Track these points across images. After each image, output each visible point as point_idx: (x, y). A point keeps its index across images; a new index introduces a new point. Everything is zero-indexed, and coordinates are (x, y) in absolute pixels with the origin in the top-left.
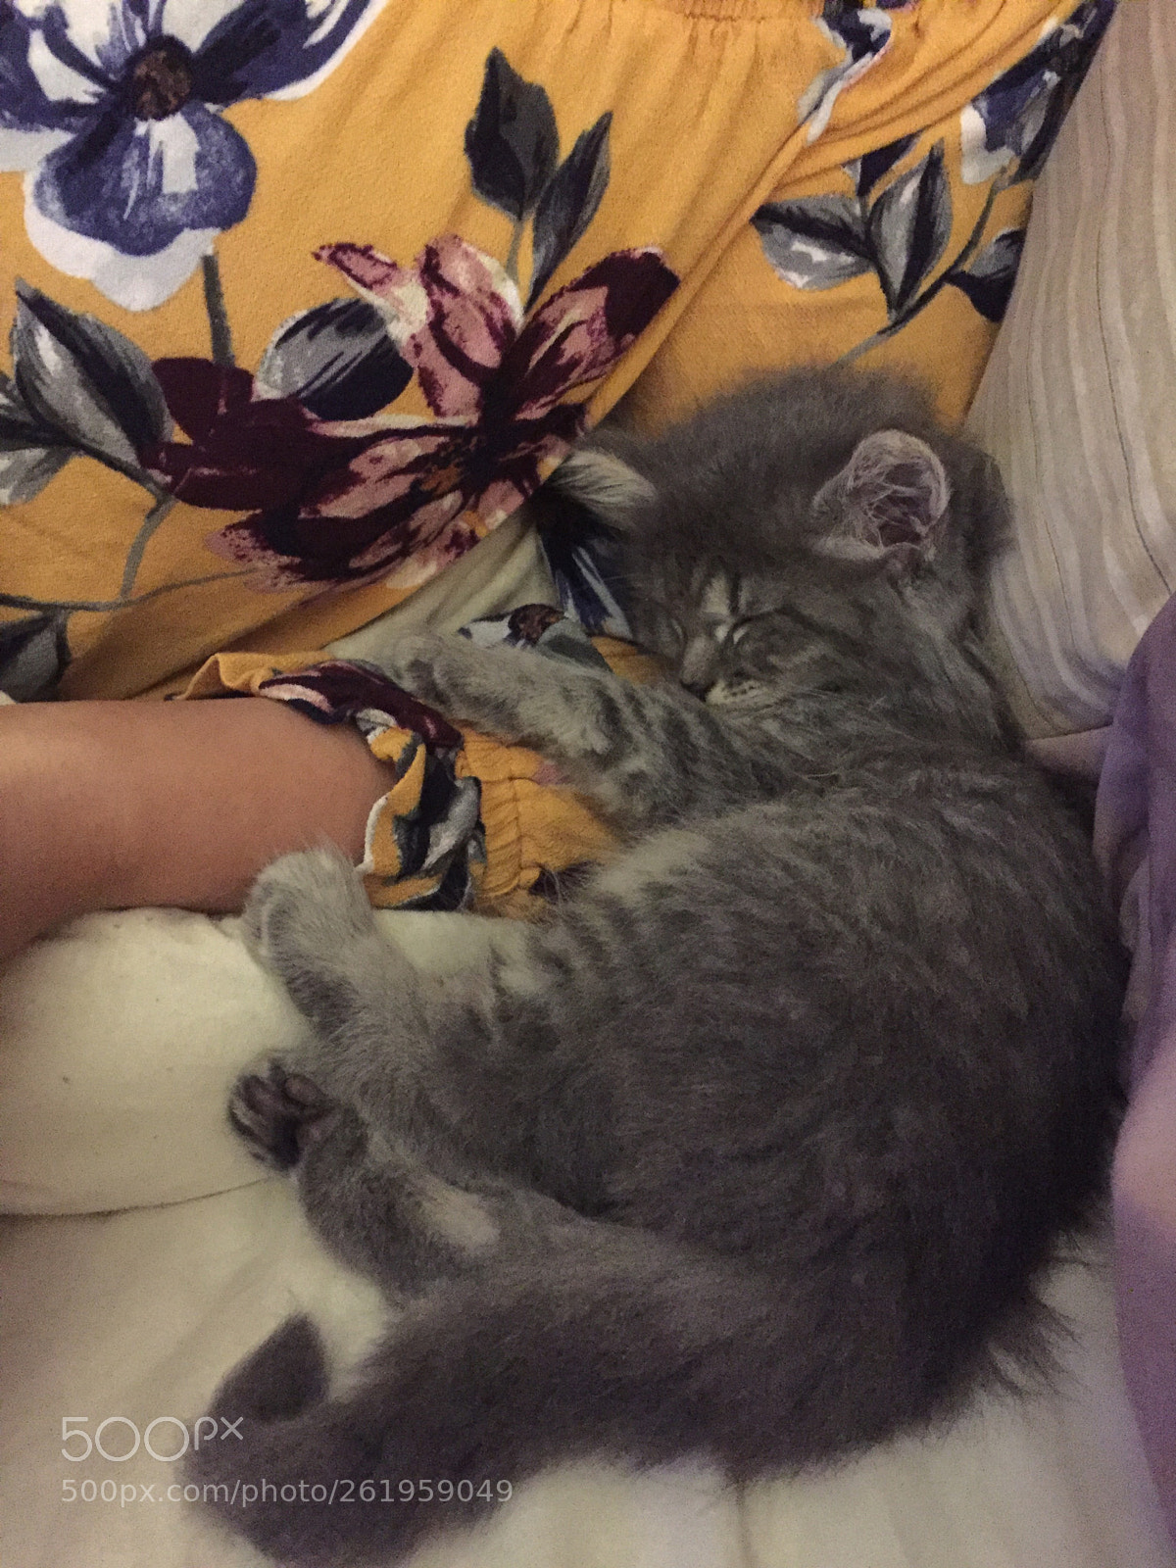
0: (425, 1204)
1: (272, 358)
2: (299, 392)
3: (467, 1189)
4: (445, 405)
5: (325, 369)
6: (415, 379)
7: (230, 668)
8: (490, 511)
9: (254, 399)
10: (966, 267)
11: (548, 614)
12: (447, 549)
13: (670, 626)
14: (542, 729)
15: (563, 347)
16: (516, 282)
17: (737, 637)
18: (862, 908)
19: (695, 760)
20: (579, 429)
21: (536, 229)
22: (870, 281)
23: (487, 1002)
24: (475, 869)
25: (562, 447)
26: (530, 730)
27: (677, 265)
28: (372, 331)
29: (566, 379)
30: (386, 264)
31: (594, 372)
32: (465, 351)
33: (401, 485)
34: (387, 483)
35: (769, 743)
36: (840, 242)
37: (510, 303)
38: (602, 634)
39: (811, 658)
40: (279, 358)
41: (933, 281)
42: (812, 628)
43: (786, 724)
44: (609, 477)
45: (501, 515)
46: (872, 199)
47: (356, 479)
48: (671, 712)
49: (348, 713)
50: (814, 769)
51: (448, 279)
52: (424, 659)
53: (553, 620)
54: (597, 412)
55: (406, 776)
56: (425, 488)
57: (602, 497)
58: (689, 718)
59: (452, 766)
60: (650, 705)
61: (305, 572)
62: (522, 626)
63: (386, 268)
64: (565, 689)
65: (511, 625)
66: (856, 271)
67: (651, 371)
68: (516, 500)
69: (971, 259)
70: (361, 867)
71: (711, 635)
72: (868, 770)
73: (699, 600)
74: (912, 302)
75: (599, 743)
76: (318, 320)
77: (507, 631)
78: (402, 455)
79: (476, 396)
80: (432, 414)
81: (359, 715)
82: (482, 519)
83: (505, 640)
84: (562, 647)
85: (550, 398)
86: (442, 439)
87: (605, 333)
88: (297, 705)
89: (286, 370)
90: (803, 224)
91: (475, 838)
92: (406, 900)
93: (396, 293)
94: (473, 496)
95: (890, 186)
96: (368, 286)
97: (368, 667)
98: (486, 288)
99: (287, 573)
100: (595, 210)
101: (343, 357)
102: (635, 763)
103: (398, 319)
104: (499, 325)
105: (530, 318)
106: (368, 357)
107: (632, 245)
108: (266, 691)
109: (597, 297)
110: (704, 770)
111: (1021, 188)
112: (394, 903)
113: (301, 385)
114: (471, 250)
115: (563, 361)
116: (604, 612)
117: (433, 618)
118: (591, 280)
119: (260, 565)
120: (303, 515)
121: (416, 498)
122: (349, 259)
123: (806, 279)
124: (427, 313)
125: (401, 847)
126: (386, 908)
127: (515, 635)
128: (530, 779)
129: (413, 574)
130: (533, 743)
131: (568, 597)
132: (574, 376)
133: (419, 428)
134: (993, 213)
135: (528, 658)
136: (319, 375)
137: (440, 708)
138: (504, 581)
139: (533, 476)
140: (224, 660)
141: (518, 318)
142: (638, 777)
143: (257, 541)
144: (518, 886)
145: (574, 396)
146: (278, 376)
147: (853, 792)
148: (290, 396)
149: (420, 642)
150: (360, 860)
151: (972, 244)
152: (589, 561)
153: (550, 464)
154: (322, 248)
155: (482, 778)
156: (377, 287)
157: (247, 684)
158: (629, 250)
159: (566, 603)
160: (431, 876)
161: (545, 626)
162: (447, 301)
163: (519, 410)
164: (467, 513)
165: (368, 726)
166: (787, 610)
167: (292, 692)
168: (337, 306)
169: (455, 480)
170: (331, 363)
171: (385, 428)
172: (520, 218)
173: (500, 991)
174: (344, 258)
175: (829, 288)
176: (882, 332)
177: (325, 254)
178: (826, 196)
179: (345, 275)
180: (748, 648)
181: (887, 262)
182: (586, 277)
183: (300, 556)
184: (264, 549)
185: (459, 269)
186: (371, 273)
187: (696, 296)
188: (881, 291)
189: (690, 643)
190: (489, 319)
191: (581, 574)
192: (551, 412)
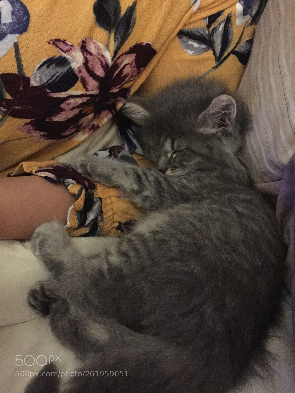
0: (87, 328)
1: (37, 73)
2: (45, 83)
3: (100, 323)
4: (89, 88)
5: (52, 77)
6: (80, 80)
7: (27, 166)
8: (103, 119)
9: (31, 86)
10: (237, 49)
11: (119, 149)
12: (90, 130)
13: (154, 153)
14: (119, 183)
15: (123, 71)
16: (109, 51)
17: (174, 156)
18: (213, 236)
19: (164, 192)
20: (128, 95)
21: (115, 36)
22: (211, 52)
23: (105, 267)
24: (100, 224)
25: (123, 100)
26: (115, 184)
27: (156, 47)
28: (66, 66)
29: (124, 80)
30: (70, 45)
31: (132, 79)
32: (94, 72)
33: (76, 111)
34: (72, 111)
35: (184, 186)
36: (202, 41)
37: (107, 58)
38: (135, 154)
39: (196, 162)
40: (38, 73)
41: (228, 53)
42: (196, 154)
43: (189, 181)
44: (136, 110)
45: (106, 120)
46: (211, 29)
47: (62, 110)
48: (156, 178)
49: (62, 180)
50: (198, 194)
51: (89, 50)
52: (84, 163)
53: (121, 150)
54: (133, 90)
55: (79, 199)
56: (83, 112)
57: (134, 116)
58: (162, 180)
59: (93, 194)
60: (150, 176)
61: (49, 137)
62: (113, 152)
63: (70, 46)
64: (126, 172)
65: (110, 152)
66: (206, 50)
67: (148, 79)
68: (110, 116)
69: (238, 47)
70: (66, 226)
71: (166, 156)
72: (213, 194)
73: (163, 146)
74: (222, 59)
75: (136, 187)
76: (50, 62)
77: (108, 154)
78: (76, 103)
79: (98, 85)
80: (85, 90)
81: (65, 181)
82: (100, 121)
83: (107, 156)
84: (125, 159)
85: (119, 86)
86: (88, 98)
87: (135, 67)
88: (46, 178)
89: (40, 77)
90: (191, 36)
91: (100, 215)
92: (80, 234)
93: (73, 54)
94: (98, 115)
95: (216, 26)
96: (65, 52)
97: (68, 165)
98: (100, 53)
99: (43, 137)
100: (132, 30)
101: (58, 73)
102: (147, 193)
103: (74, 62)
104: (104, 64)
105: (113, 62)
106: (65, 74)
107: (143, 41)
108: (37, 174)
109: (133, 57)
110: (167, 195)
111: (252, 27)
112: (77, 236)
113: (45, 82)
114: (96, 41)
115: (123, 75)
116: (135, 147)
117: (86, 150)
118: (131, 51)
119: (35, 135)
120: (47, 120)
121: (81, 115)
122: (59, 43)
123: (192, 52)
124: (83, 60)
125: (78, 219)
126: (74, 237)
127: (110, 156)
128: (116, 197)
129: (81, 137)
130: (117, 187)
131: (125, 143)
132: (126, 80)
133: (81, 95)
134: (244, 34)
135: (114, 162)
136: (50, 79)
137: (89, 178)
138: (107, 138)
139: (115, 109)
140: (25, 164)
141: (110, 62)
142: (147, 197)
143: (33, 128)
144: (113, 228)
145: (126, 86)
146: (38, 79)
147: (209, 201)
148: (42, 85)
149: (83, 158)
150: (66, 224)
151: (238, 43)
152: (131, 133)
153: (120, 105)
154: (51, 40)
155: (102, 197)
156: (67, 52)
157: (31, 171)
158: (142, 43)
159: (125, 145)
160: (87, 227)
161: (119, 152)
162: (89, 57)
163: (110, 89)
164: (96, 120)
165: (68, 184)
166: (188, 148)
167: (44, 174)
168: (55, 58)
169: (92, 110)
170: (54, 75)
171: (71, 95)
172: (110, 32)
173: (109, 263)
174: (57, 43)
175: (200, 55)
176: (214, 68)
177: (51, 42)
178: (198, 28)
179: (58, 48)
180: (177, 159)
181: (215, 47)
182: (129, 51)
183: (47, 132)
184: (36, 130)
185: (92, 47)
186: (66, 48)
187: (161, 57)
188: (213, 56)
189: (160, 158)
190: (101, 62)
191: (129, 137)
192: (120, 91)
